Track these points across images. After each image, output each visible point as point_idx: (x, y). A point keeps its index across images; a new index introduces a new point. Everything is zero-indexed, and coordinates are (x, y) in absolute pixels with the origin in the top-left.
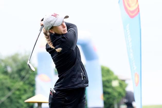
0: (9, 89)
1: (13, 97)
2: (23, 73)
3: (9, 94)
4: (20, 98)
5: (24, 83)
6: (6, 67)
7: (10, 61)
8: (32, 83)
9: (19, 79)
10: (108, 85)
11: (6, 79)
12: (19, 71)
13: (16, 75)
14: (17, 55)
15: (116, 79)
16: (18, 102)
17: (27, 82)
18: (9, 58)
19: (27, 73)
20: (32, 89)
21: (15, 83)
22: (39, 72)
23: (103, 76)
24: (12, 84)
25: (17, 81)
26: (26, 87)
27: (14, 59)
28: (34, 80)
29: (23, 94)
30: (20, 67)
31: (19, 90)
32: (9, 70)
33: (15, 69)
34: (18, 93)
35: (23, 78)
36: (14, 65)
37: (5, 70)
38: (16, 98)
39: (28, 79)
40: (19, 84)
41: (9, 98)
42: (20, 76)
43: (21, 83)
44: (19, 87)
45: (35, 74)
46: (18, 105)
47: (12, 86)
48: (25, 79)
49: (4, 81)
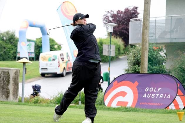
0: (5, 48)
1: (6, 52)
2: (11, 41)
3: (5, 50)
4: (10, 52)
5: (12, 45)
6: (3, 37)
7: (5, 34)
8: (16, 45)
9: (9, 43)
10: (52, 47)
11: (3, 43)
12: (10, 39)
13: (8, 41)
14: (9, 31)
15: (56, 44)
16: (9, 54)
17: (13, 45)
18: (4, 33)
19: (14, 40)
20: (15, 48)
21: (7, 45)
22: (19, 40)
23: (50, 43)
24: (6, 45)
25: (9, 44)
26: (13, 47)
27: (7, 33)
28: (17, 44)
29: (11, 51)
30: (10, 38)
31: (9, 48)
32: (5, 38)
33: (8, 38)
34: (9, 50)
35: (11, 43)
36: (7, 36)
37: (3, 38)
38: (8, 52)
39: (14, 43)
40: (10, 46)
41: (4, 52)
42: (10, 42)
43: (11, 45)
44: (9, 47)
45: (17, 41)
46: (9, 55)
47: (6, 46)
48: (13, 43)
49: (2, 44)
